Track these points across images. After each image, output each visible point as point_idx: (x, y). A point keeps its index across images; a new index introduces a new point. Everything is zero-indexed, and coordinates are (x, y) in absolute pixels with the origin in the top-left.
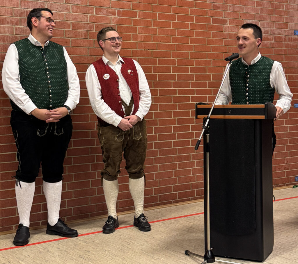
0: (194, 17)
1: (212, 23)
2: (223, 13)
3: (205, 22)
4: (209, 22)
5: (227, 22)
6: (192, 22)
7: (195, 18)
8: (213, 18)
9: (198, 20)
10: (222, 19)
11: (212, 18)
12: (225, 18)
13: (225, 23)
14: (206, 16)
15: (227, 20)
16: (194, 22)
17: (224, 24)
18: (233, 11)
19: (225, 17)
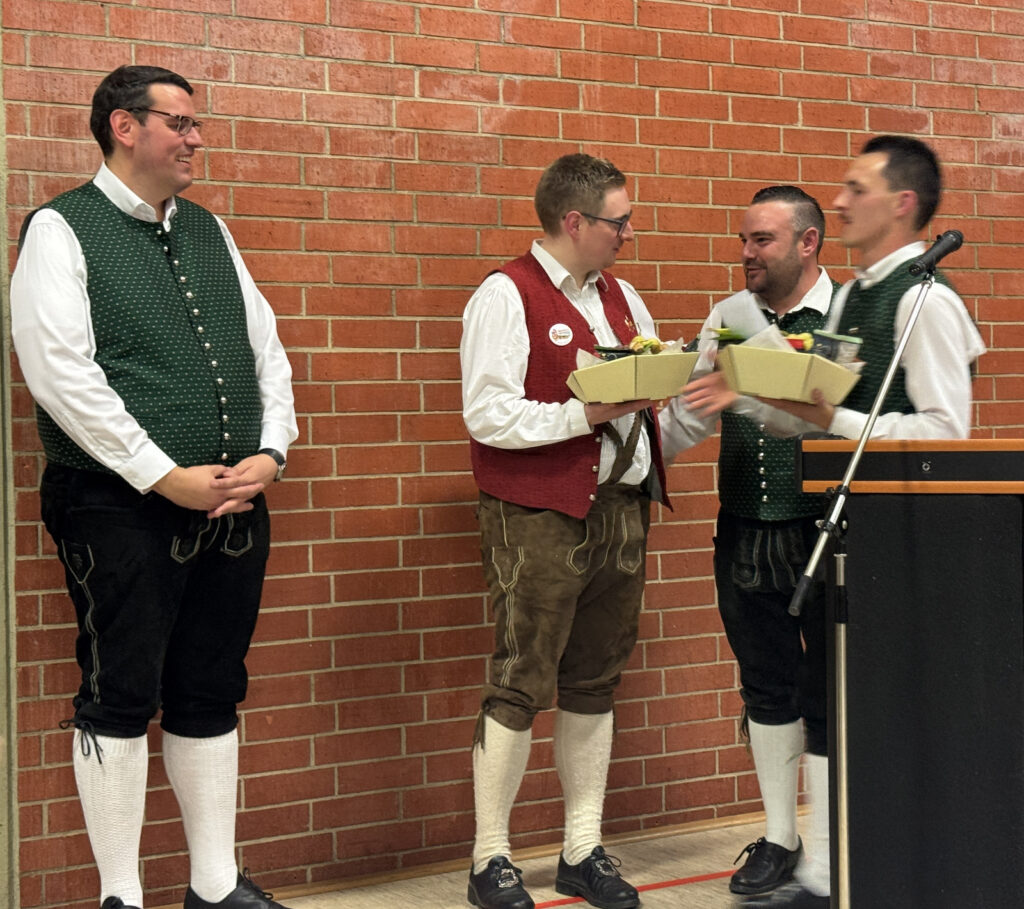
0: (800, 106)
1: (867, 128)
2: (911, 89)
3: (841, 123)
4: (857, 123)
5: (926, 121)
6: (792, 124)
7: (804, 107)
8: (871, 109)
9: (812, 115)
10: (906, 114)
11: (867, 110)
12: (919, 109)
13: (921, 128)
14: (844, 102)
15: (925, 116)
16: (800, 126)
17: (916, 131)
18: (952, 79)
19: (920, 104)
